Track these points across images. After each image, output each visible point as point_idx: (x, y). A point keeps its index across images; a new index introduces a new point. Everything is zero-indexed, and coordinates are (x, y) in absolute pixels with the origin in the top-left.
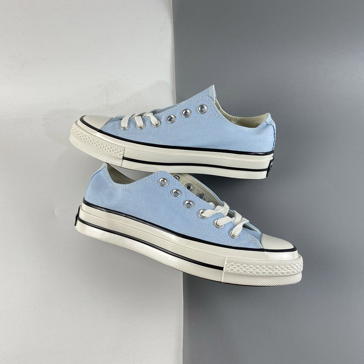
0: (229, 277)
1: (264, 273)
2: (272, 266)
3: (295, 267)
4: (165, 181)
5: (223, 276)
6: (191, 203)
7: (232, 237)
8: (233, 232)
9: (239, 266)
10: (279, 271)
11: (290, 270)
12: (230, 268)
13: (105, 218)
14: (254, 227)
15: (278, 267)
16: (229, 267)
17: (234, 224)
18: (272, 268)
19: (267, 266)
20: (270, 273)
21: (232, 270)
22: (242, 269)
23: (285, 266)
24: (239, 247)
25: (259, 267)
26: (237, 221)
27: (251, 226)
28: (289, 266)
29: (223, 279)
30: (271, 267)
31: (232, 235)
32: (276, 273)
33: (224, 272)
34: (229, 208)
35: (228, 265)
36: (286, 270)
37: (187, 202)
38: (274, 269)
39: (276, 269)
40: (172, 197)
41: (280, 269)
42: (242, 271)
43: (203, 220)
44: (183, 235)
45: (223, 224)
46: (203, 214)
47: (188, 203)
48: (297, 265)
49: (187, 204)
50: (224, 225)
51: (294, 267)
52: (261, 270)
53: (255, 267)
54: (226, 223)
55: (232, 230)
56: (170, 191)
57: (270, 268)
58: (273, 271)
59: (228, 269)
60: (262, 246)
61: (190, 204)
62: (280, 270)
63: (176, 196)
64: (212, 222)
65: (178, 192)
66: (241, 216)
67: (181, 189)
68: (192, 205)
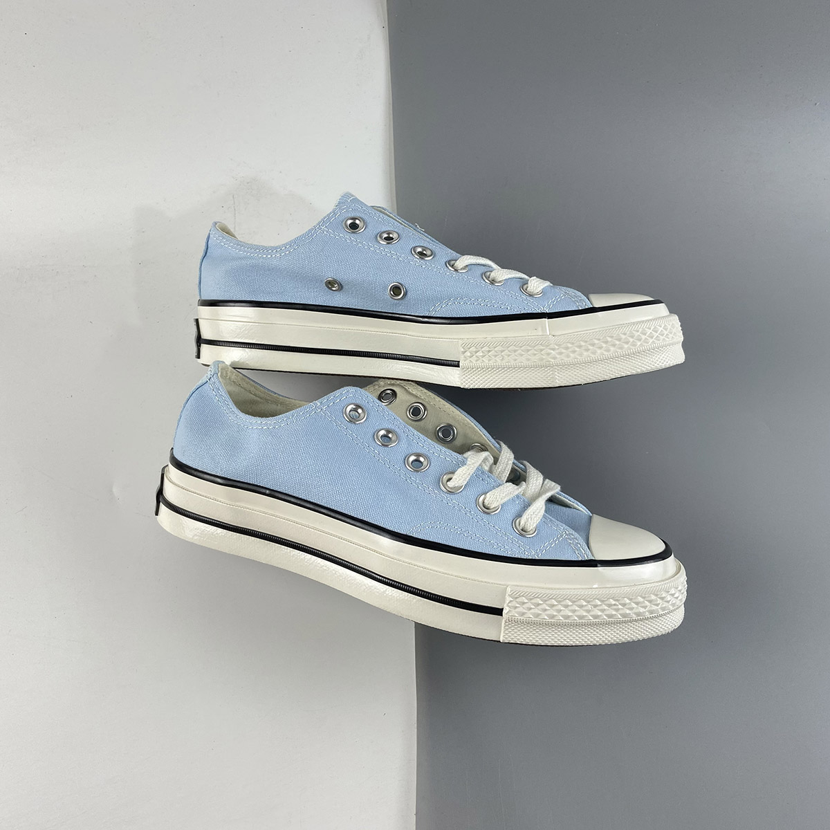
0: (515, 631)
1: (596, 617)
2: (615, 600)
3: (669, 598)
4: (360, 411)
5: (503, 628)
6: (422, 459)
7: (521, 535)
8: (523, 520)
9: (539, 605)
10: (631, 609)
11: (657, 605)
12: (517, 610)
13: (222, 500)
14: (573, 500)
15: (628, 601)
16: (516, 607)
17: (524, 501)
18: (615, 605)
19: (602, 601)
20: (610, 616)
21: (523, 614)
22: (546, 610)
23: (644, 598)
24: (537, 558)
25: (585, 603)
26: (533, 490)
27: (565, 498)
28: (653, 597)
29: (502, 634)
30: (614, 602)
31: (520, 528)
32: (624, 616)
33: (504, 620)
34: (512, 456)
35: (514, 604)
36: (647, 606)
37: (412, 458)
38: (620, 607)
39: (624, 605)
40: (377, 448)
41: (634, 606)
42: (547, 615)
43: (452, 496)
44: (406, 535)
45: (498, 504)
46: (450, 484)
47: (416, 460)
48: (673, 592)
49: (412, 462)
50: (502, 505)
51: (665, 597)
52: (588, 611)
53: (576, 605)
54: (506, 500)
55: (520, 515)
56: (372, 433)
57: (610, 606)
58: (617, 610)
59: (514, 613)
60: (590, 554)
61: (420, 462)
62: (633, 608)
63: (387, 446)
64: (474, 501)
65: (390, 435)
66: (541, 478)
67: (397, 430)
68: (425, 463)
